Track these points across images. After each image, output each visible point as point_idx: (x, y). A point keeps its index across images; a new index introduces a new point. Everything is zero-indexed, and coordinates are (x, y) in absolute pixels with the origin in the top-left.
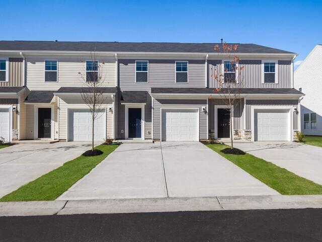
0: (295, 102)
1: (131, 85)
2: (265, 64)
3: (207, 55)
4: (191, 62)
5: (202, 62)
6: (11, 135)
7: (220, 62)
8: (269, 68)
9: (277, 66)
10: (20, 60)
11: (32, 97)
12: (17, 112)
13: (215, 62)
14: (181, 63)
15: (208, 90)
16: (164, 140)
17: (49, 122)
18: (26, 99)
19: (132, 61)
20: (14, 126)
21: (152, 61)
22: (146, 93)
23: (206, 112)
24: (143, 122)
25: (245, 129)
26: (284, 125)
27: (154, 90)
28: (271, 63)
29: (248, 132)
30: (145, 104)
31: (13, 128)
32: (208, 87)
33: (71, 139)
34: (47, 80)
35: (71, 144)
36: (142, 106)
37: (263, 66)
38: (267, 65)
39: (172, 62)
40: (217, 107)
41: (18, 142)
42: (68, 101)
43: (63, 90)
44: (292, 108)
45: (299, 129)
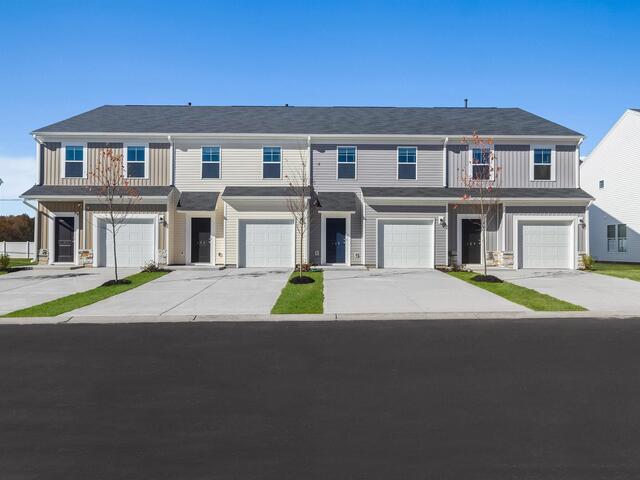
0: (580, 210)
1: (330, 183)
2: (535, 150)
3: (447, 138)
4: (422, 147)
5: (439, 148)
6: (157, 257)
7: (465, 148)
8: (542, 156)
9: (553, 153)
10: (166, 146)
11: (185, 201)
12: (165, 224)
13: (457, 148)
14: (405, 150)
15: (447, 191)
16: (381, 266)
17: (208, 239)
18: (179, 205)
19: (332, 147)
20: (161, 246)
21: (362, 147)
22: (353, 195)
23: (444, 225)
24: (348, 238)
25: (504, 249)
26: (564, 245)
27: (367, 192)
28: (545, 150)
29: (509, 255)
30: (354, 212)
31: (159, 248)
32: (447, 187)
33: (242, 265)
34: (205, 175)
35: (242, 271)
36: (347, 215)
37: (532, 153)
38: (538, 153)
39: (392, 147)
40: (460, 217)
41: (166, 268)
42: (239, 208)
43: (230, 191)
44: (575, 218)
45: (587, 252)
